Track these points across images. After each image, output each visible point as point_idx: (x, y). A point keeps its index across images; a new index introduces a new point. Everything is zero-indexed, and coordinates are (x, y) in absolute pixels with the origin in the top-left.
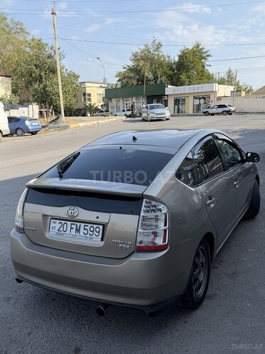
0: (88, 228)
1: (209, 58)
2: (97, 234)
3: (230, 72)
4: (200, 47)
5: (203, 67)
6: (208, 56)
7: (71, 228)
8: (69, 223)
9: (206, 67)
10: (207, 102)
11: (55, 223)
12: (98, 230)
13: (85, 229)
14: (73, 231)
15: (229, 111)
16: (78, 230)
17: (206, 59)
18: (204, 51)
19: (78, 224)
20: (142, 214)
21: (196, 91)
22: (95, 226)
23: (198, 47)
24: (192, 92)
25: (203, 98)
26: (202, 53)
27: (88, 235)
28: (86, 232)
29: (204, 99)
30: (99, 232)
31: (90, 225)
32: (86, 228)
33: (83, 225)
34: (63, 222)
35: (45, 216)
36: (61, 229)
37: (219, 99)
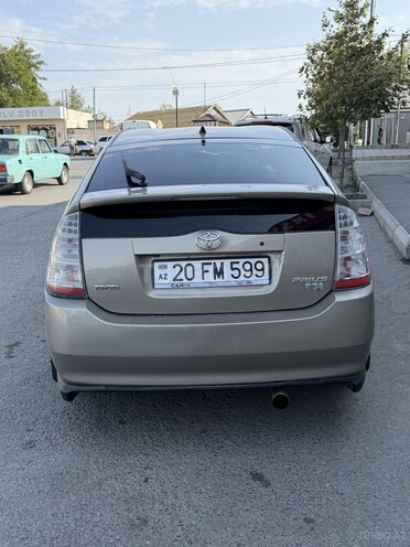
0: (240, 266)
1: (41, 67)
2: (260, 273)
3: (73, 92)
4: (26, 48)
5: (34, 79)
6: (40, 63)
7: (204, 272)
8: (197, 264)
9: (39, 81)
10: (51, 136)
11: (166, 267)
12: (259, 266)
13: (233, 269)
14: (210, 276)
15: (91, 151)
16: (219, 273)
17: (37, 68)
18: (33, 54)
19: (218, 263)
20: (339, 229)
21: (31, 117)
22: (253, 261)
23: (22, 47)
24: (24, 118)
25: (44, 129)
26: (29, 57)
27: (242, 278)
28: (236, 273)
29: (46, 130)
30: (263, 269)
31: (242, 261)
32: (234, 266)
33: (227, 263)
34: (183, 264)
35: (141, 258)
36: (182, 276)
37: (71, 131)
